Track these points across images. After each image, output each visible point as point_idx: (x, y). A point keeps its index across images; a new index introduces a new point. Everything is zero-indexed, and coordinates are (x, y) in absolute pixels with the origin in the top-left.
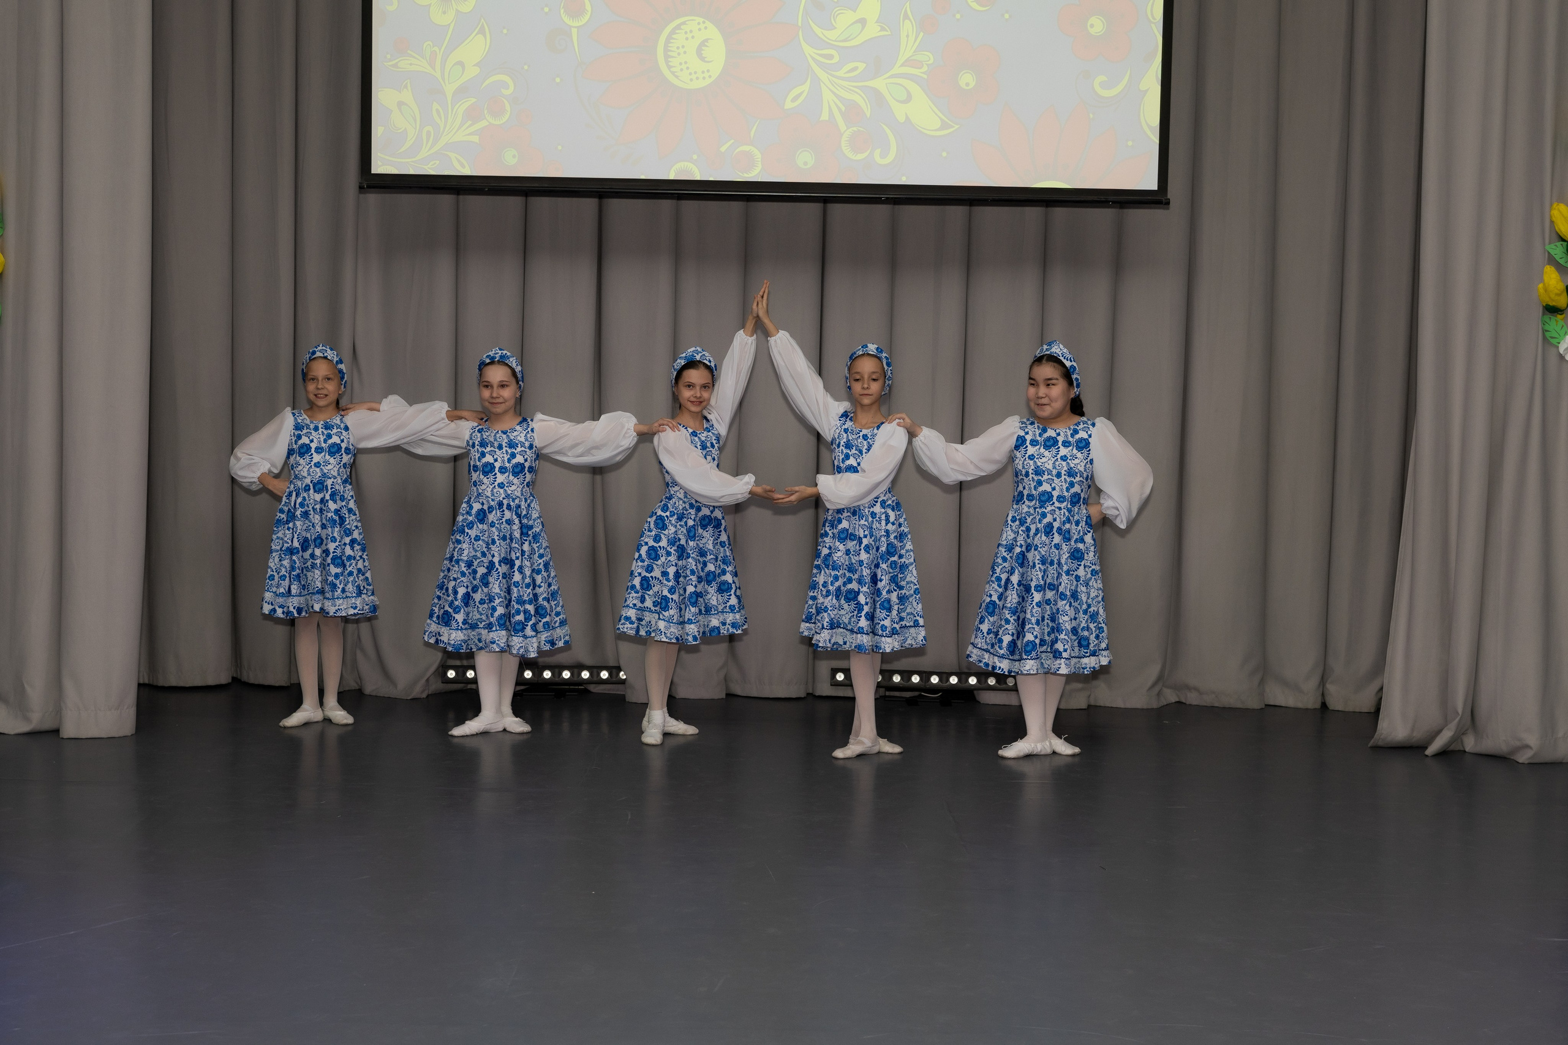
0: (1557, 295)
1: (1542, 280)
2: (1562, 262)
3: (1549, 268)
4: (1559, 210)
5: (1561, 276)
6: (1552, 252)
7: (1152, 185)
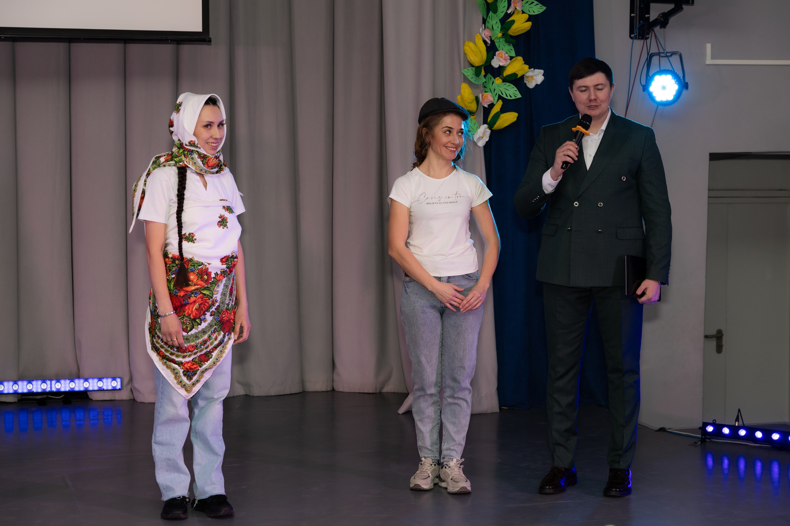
0: (471, 103)
1: (460, 93)
2: (472, 80)
3: (464, 85)
4: (469, 47)
5: (472, 90)
6: (466, 74)
7: (198, 28)
